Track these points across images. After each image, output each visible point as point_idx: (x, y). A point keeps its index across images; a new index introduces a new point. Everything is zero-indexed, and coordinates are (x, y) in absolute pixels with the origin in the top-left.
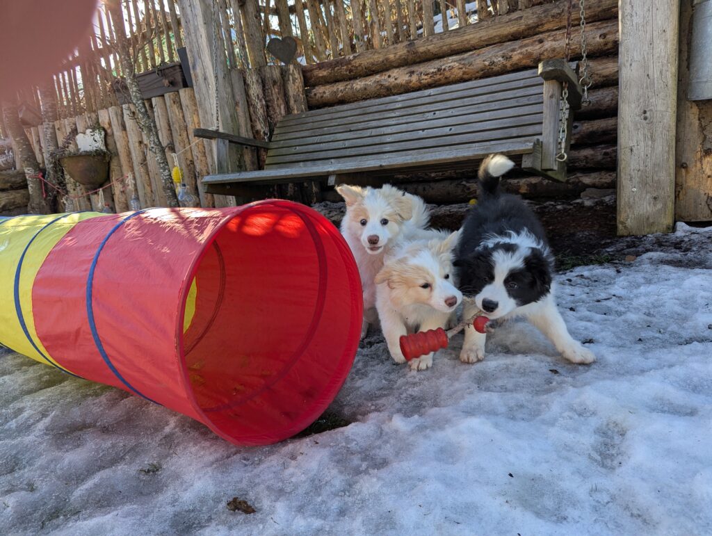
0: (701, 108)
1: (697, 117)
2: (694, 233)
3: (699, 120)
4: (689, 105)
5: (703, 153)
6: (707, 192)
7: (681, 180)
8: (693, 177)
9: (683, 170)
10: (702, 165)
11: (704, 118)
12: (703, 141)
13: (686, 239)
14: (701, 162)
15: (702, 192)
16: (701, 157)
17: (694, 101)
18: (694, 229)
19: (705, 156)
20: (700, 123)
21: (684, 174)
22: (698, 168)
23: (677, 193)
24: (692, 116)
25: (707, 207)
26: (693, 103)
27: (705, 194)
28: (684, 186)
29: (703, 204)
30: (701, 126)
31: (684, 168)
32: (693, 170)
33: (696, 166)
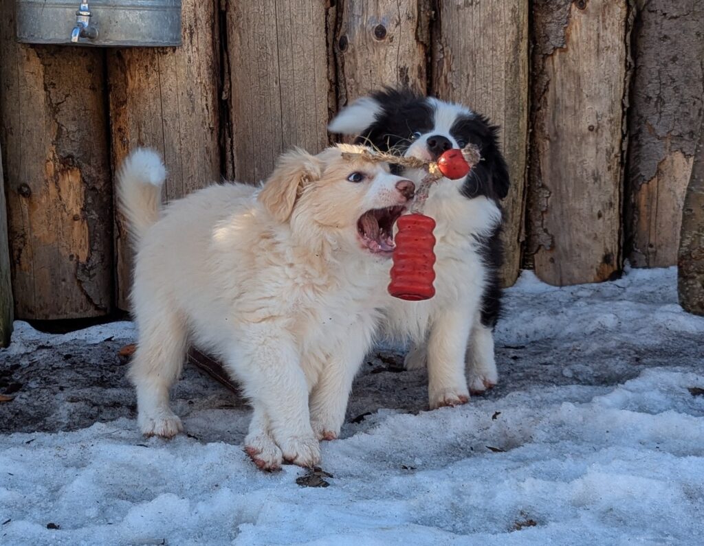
0: (46, 62)
1: (41, 81)
2: (43, 347)
3: (46, 89)
4: (23, 51)
5: (59, 166)
6: (73, 252)
7: (20, 223)
8: (44, 217)
9: (24, 201)
10: (59, 191)
11: (53, 85)
12: (57, 139)
13: (25, 362)
14: (56, 183)
15: (65, 253)
16: (56, 172)
17: (33, 46)
18: (45, 338)
19: (63, 171)
20: (48, 96)
21: (26, 210)
22: (52, 198)
23: (16, 253)
24: (30, 79)
25: (76, 287)
26: (31, 50)
27: (72, 256)
28: (28, 237)
29: (68, 280)
30: (50, 105)
31: (24, 195)
32: (43, 202)
33: (48, 193)
